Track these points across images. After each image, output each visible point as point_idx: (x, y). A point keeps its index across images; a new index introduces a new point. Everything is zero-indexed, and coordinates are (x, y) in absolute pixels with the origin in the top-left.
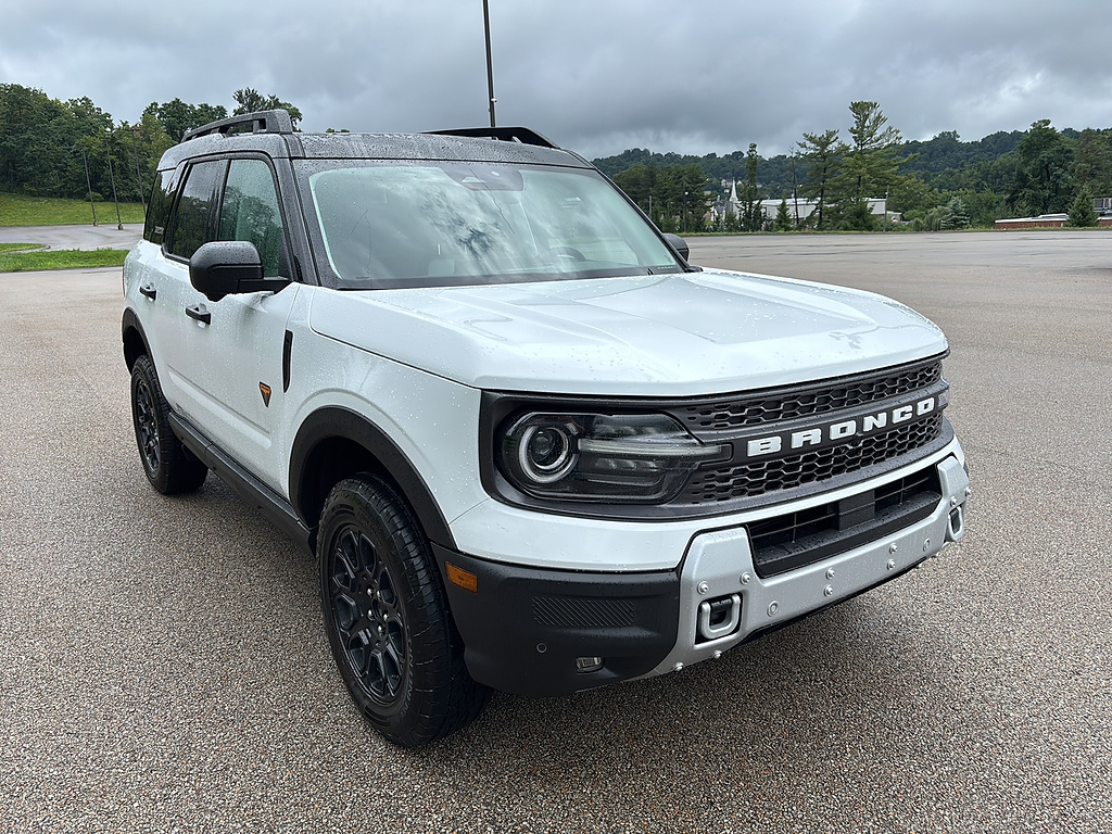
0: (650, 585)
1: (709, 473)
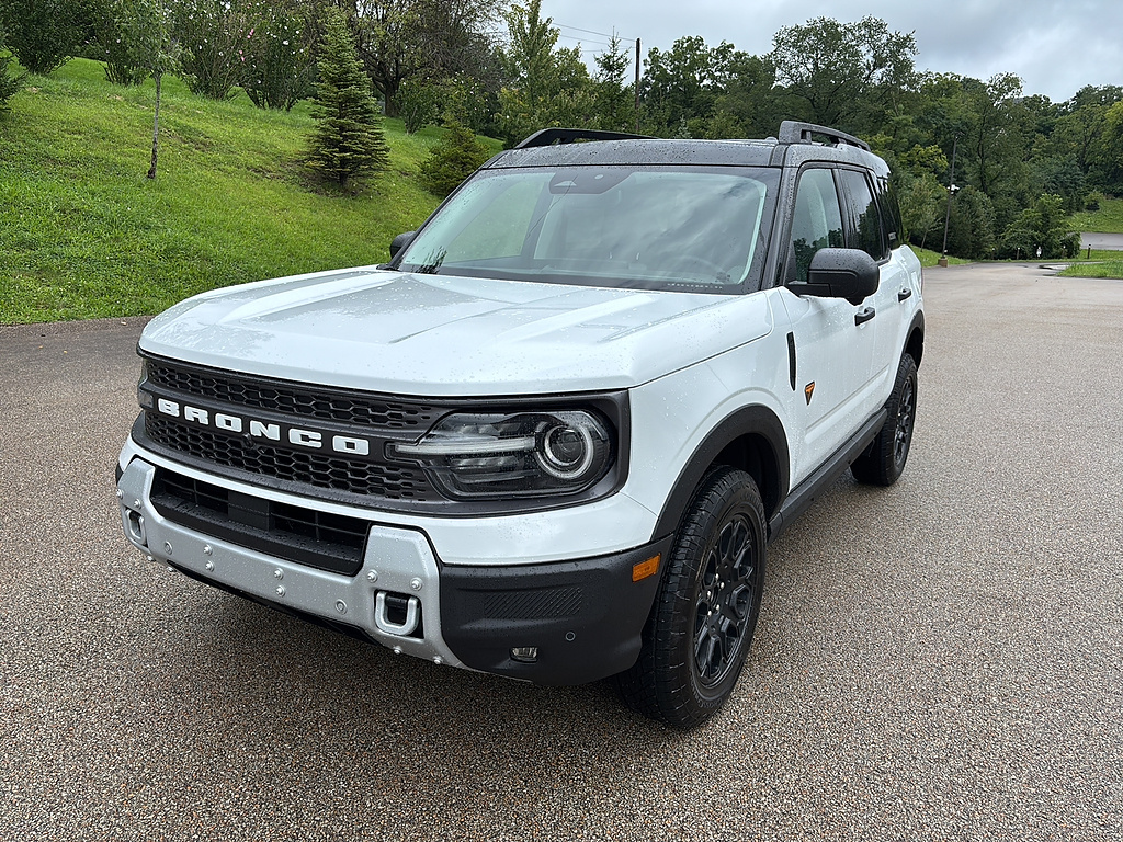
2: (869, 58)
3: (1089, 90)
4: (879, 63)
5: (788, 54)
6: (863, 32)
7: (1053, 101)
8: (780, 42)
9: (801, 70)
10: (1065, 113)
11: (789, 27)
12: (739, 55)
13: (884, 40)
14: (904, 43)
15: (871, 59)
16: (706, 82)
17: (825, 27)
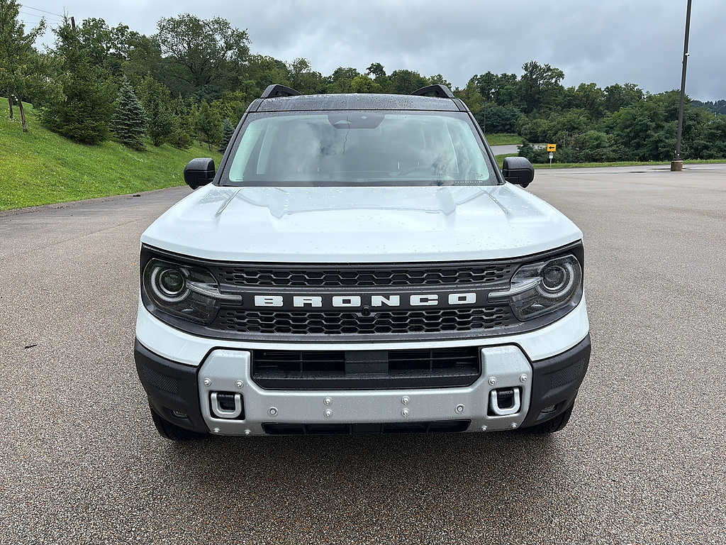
0: (181, 372)
1: (230, 312)
2: (221, 43)
3: (340, 69)
4: (229, 47)
5: (169, 36)
6: (216, 26)
7: (323, 76)
8: (162, 28)
9: (180, 47)
10: (330, 82)
11: (167, 18)
12: (133, 34)
13: (230, 33)
14: (241, 36)
15: (223, 44)
16: (112, 51)
17: (191, 20)
